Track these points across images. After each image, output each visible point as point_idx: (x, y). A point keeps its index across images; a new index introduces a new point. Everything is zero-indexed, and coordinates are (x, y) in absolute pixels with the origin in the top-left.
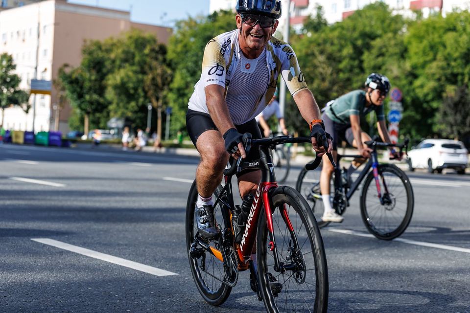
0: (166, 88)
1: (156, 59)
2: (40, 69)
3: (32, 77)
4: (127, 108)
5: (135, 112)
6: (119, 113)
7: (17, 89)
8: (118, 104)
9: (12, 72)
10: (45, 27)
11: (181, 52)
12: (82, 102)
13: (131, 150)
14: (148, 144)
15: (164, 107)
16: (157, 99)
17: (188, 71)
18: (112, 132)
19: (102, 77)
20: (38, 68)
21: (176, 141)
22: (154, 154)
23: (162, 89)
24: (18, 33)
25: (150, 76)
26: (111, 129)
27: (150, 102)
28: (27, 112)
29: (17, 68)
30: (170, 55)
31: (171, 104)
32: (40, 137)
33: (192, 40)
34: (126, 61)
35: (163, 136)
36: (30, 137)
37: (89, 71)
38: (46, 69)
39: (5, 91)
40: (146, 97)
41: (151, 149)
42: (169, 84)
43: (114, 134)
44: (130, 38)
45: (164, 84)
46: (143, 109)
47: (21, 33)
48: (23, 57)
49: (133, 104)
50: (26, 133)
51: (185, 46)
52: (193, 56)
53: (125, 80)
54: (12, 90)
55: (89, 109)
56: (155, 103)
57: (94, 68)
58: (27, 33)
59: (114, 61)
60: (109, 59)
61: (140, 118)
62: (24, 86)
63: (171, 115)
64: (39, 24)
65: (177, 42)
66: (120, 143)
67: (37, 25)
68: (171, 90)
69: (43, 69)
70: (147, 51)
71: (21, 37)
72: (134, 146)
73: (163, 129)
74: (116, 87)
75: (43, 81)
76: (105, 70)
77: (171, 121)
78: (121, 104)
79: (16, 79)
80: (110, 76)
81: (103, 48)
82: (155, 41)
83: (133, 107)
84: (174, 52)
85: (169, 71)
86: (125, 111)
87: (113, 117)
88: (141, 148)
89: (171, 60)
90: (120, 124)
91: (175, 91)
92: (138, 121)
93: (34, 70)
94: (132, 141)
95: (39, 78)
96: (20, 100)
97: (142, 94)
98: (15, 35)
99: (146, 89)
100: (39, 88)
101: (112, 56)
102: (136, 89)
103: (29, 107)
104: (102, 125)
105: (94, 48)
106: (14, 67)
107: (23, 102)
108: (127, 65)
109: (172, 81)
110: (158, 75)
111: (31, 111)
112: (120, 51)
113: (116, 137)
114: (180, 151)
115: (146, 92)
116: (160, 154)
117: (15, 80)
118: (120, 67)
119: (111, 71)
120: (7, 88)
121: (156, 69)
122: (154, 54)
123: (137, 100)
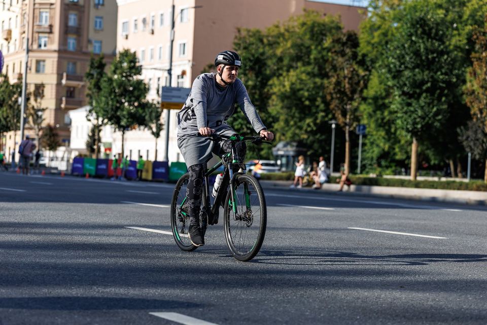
0: (356, 96)
1: (343, 54)
2: (176, 72)
3: (163, 83)
4: (300, 128)
5: (312, 133)
6: (289, 134)
7: (143, 101)
8: (287, 122)
9: (136, 78)
10: (182, 10)
11: (379, 43)
12: (235, 120)
13: (307, 189)
14: (329, 180)
15: (355, 124)
16: (344, 114)
17: (390, 71)
18: (279, 162)
19: (264, 81)
20: (173, 72)
21: (372, 175)
22: (340, 193)
23: (352, 99)
24: (144, 21)
25: (334, 80)
26: (277, 157)
27: (334, 118)
28: (157, 135)
29: (143, 71)
30: (363, 48)
31: (365, 121)
32: (175, 170)
33: (396, 25)
34: (298, 58)
35: (353, 168)
36: (162, 170)
37: (245, 74)
38: (184, 73)
39: (126, 104)
40: (327, 111)
41: (335, 187)
42: (361, 91)
43: (281, 165)
44: (304, 24)
45: (353, 92)
46: (324, 128)
47: (149, 21)
48: (152, 57)
49: (308, 121)
50: (156, 164)
51: (385, 34)
52: (398, 47)
53: (298, 86)
54: (136, 104)
55: (245, 130)
56: (341, 120)
57: (252, 68)
58: (158, 22)
59: (280, 59)
60: (275, 55)
61: (320, 141)
62: (152, 97)
63: (365, 136)
64: (174, 7)
65: (373, 28)
66: (290, 178)
67: (170, 10)
68: (364, 99)
69: (180, 73)
70: (327, 43)
71: (149, 27)
72: (311, 183)
73: (353, 158)
74: (283, 97)
75: (179, 89)
76: (268, 72)
77: (364, 145)
78: (292, 123)
79: (142, 87)
80: (275, 80)
81: (265, 41)
82: (339, 28)
83: (309, 125)
84: (369, 43)
85: (362, 72)
86: (297, 131)
87: (280, 140)
88: (321, 184)
89: (364, 56)
90: (291, 150)
91: (370, 101)
92: (316, 146)
93: (166, 74)
94: (308, 175)
95: (174, 85)
96: (147, 117)
97: (322, 106)
98: (140, 25)
99: (329, 98)
100: (174, 100)
101: (279, 52)
102: (312, 99)
103: (160, 127)
104: (263, 153)
105: (252, 39)
106: (138, 71)
107: (151, 121)
108: (299, 64)
109: (366, 86)
110: (345, 77)
111: (163, 133)
112: (289, 44)
113: (284, 169)
114: (377, 190)
115: (327, 104)
116: (348, 194)
117: (141, 89)
118: (289, 68)
119: (277, 74)
120: (129, 102)
121: (342, 69)
122: (338, 47)
123: (314, 115)
